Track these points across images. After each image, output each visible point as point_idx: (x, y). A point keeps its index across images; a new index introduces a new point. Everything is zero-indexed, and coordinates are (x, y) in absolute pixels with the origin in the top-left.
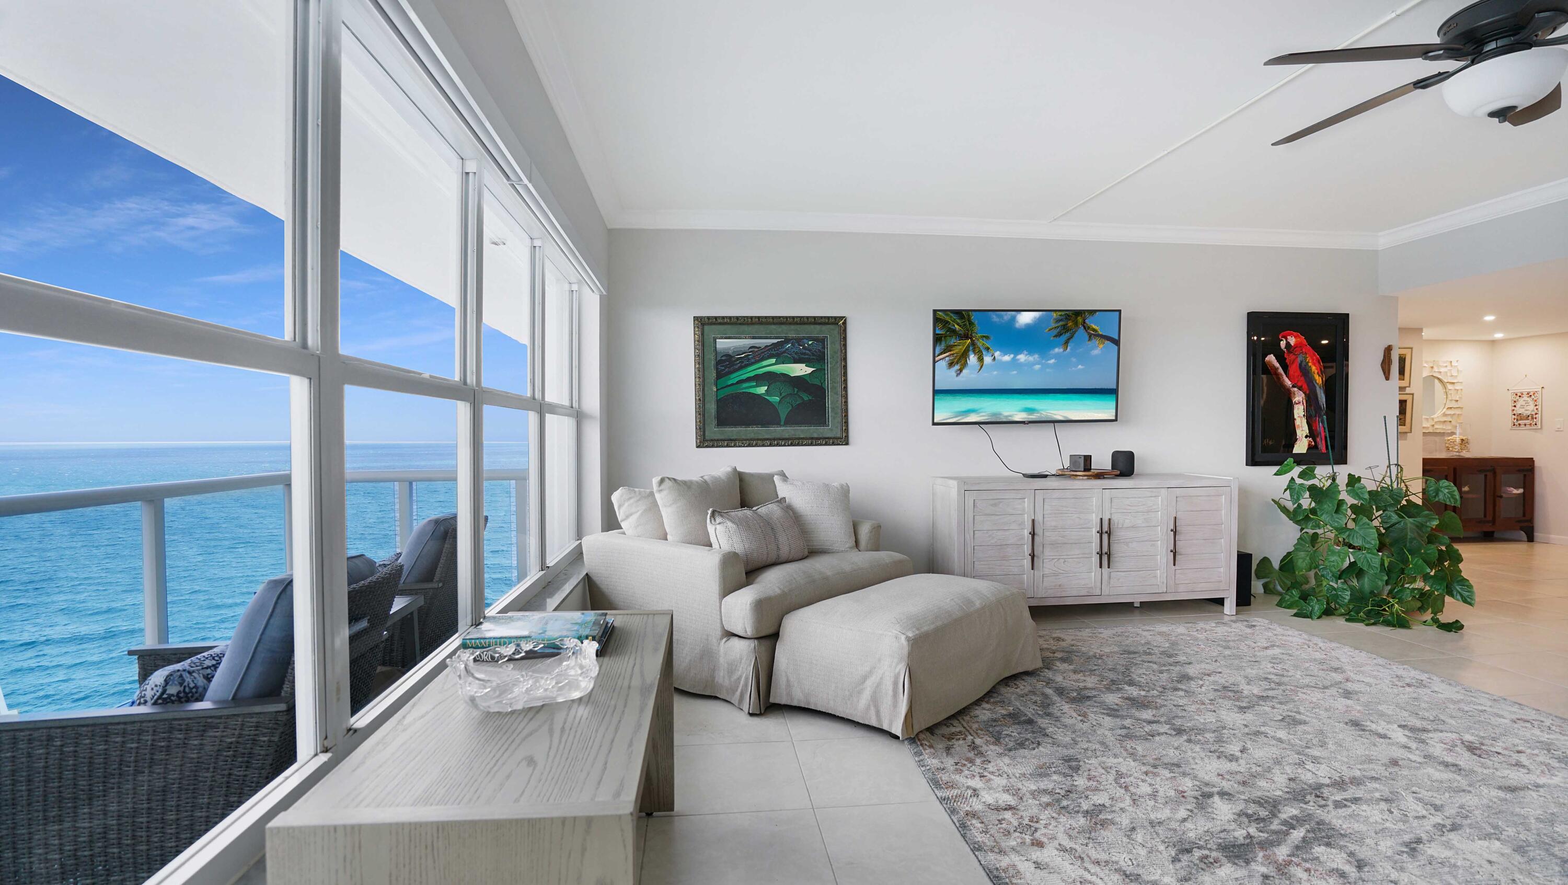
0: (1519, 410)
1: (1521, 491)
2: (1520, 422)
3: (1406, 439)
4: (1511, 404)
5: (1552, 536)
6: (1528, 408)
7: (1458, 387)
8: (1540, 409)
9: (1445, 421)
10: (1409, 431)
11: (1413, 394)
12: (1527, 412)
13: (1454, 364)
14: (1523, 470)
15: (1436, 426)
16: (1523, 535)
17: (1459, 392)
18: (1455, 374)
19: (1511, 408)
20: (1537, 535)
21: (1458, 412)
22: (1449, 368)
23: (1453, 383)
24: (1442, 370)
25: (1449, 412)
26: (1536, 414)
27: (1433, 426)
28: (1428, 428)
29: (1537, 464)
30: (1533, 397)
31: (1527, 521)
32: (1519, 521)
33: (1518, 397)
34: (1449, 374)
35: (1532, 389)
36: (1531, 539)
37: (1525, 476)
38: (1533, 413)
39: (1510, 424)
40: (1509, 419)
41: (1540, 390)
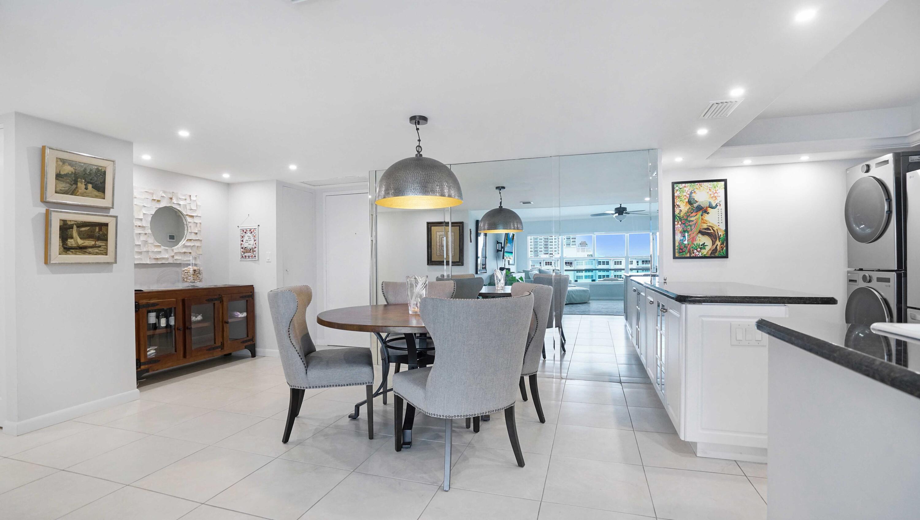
0: (245, 245)
1: (245, 314)
2: (246, 254)
3: (111, 271)
4: (240, 239)
5: (267, 350)
6: (250, 243)
7: (197, 220)
8: (257, 244)
9: (185, 253)
10: (113, 261)
11: (116, 217)
12: (249, 246)
13: (193, 198)
14: (245, 297)
15: (176, 257)
16: (248, 352)
17: (198, 225)
18: (194, 208)
19: (240, 242)
20: (259, 350)
21: (197, 244)
22: (188, 201)
23: (192, 217)
24: (182, 203)
25: (189, 244)
26: (255, 248)
27: (173, 257)
28: (167, 259)
29: (256, 290)
30: (253, 233)
31: (249, 340)
32: (244, 342)
33: (244, 233)
34: (188, 207)
35: (253, 226)
36: (254, 355)
37: (247, 301)
38: (253, 247)
39: (240, 256)
40: (239, 251)
41: (257, 227)
